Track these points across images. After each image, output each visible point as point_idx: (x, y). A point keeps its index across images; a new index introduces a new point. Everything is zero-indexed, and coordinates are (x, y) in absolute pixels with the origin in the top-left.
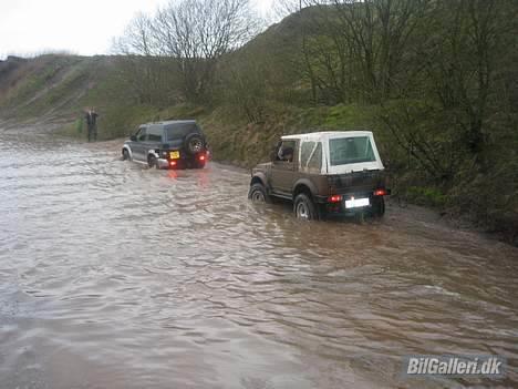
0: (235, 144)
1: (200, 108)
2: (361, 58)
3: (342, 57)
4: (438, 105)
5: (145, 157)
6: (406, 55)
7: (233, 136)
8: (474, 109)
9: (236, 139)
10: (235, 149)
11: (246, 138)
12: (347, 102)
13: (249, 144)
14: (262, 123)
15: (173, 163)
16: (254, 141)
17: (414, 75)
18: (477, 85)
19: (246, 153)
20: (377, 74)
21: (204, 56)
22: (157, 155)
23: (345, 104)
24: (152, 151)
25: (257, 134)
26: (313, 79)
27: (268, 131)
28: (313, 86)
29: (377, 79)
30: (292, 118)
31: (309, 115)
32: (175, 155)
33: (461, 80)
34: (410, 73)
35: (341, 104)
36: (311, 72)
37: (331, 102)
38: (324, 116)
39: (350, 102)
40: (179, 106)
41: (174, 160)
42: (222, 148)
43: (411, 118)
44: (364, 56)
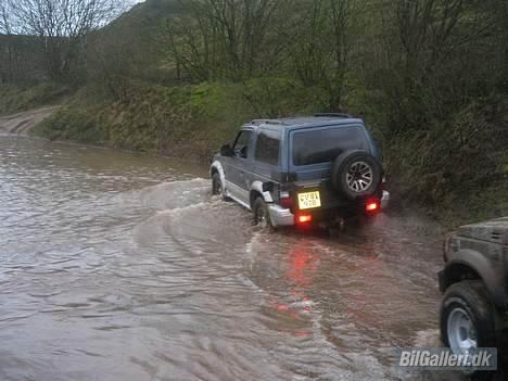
0: (100, 123)
1: (65, 88)
2: (225, 38)
3: (205, 36)
4: (298, 83)
5: (247, 194)
6: (267, 34)
7: (98, 116)
8: (333, 86)
9: (101, 118)
10: (101, 129)
11: (111, 117)
12: (211, 80)
13: (115, 123)
14: (127, 102)
15: (303, 219)
16: (120, 120)
17: (276, 54)
18: (336, 63)
19: (111, 132)
20: (240, 53)
21: (67, 35)
22: (268, 196)
23: (209, 83)
24: (258, 185)
25: (122, 113)
26: (177, 58)
27: (133, 110)
28: (178, 65)
29: (240, 58)
30: (157, 97)
31: (173, 93)
32: (310, 200)
33: (320, 59)
34: (272, 52)
35: (205, 83)
36: (175, 50)
37: (196, 81)
38: (189, 94)
39: (214, 81)
40: (43, 85)
41: (306, 212)
42: (87, 128)
43: (273, 96)
44: (227, 35)
